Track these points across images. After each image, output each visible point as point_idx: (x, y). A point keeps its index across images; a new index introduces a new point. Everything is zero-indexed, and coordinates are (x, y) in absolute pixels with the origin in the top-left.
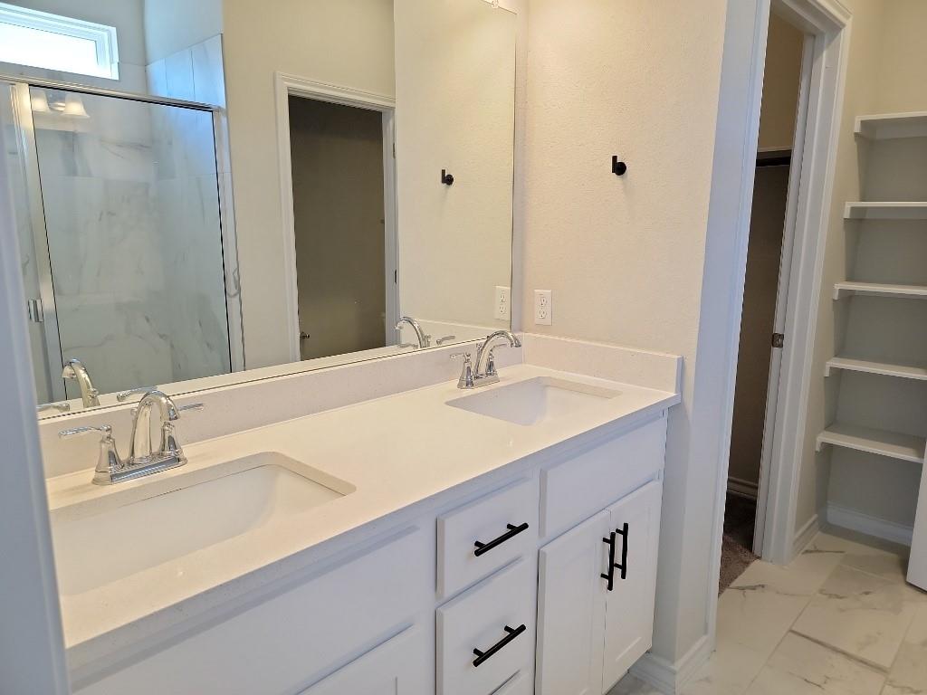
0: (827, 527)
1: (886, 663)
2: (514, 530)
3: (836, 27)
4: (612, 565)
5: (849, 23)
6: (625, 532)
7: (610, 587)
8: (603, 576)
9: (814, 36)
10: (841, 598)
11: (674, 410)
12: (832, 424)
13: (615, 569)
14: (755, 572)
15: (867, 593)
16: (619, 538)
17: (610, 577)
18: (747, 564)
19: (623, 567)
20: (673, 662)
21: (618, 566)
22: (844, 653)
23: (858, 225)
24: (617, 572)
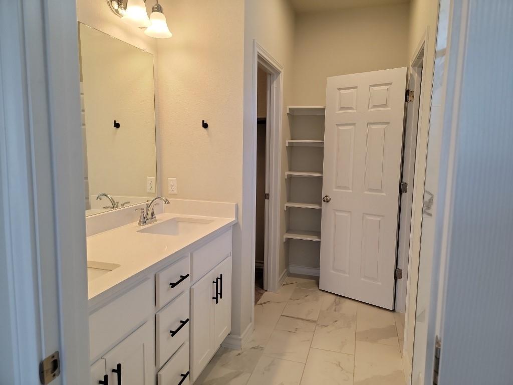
0: (290, 275)
1: (315, 319)
2: (183, 278)
3: (278, 73)
4: (217, 293)
5: (282, 71)
6: (221, 279)
7: (217, 302)
8: (213, 298)
9: (271, 75)
10: (298, 299)
11: (235, 226)
12: (289, 230)
13: (218, 295)
14: (266, 296)
15: (306, 296)
16: (219, 280)
17: (217, 298)
18: (262, 294)
19: (221, 294)
20: (240, 335)
21: (219, 294)
22: (301, 319)
23: (291, 148)
24: (219, 296)
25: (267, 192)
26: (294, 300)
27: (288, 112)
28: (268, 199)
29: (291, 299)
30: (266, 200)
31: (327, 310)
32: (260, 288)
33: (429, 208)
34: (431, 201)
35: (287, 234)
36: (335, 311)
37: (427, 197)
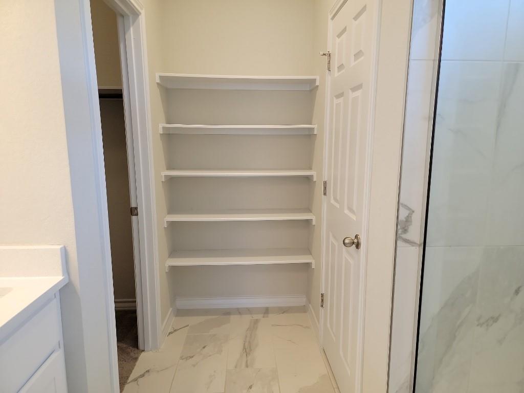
3: (136, 14)
5: (143, 12)
9: (123, 16)
10: (192, 357)
11: (64, 290)
12: (173, 253)
14: (145, 360)
15: (204, 348)
23: (169, 137)
25: (133, 205)
26: (187, 358)
27: (158, 81)
28: (137, 215)
29: (182, 358)
30: (134, 218)
31: (236, 367)
32: (134, 347)
33: (405, 231)
34: (408, 220)
35: (169, 259)
36: (247, 366)
37: (404, 214)
